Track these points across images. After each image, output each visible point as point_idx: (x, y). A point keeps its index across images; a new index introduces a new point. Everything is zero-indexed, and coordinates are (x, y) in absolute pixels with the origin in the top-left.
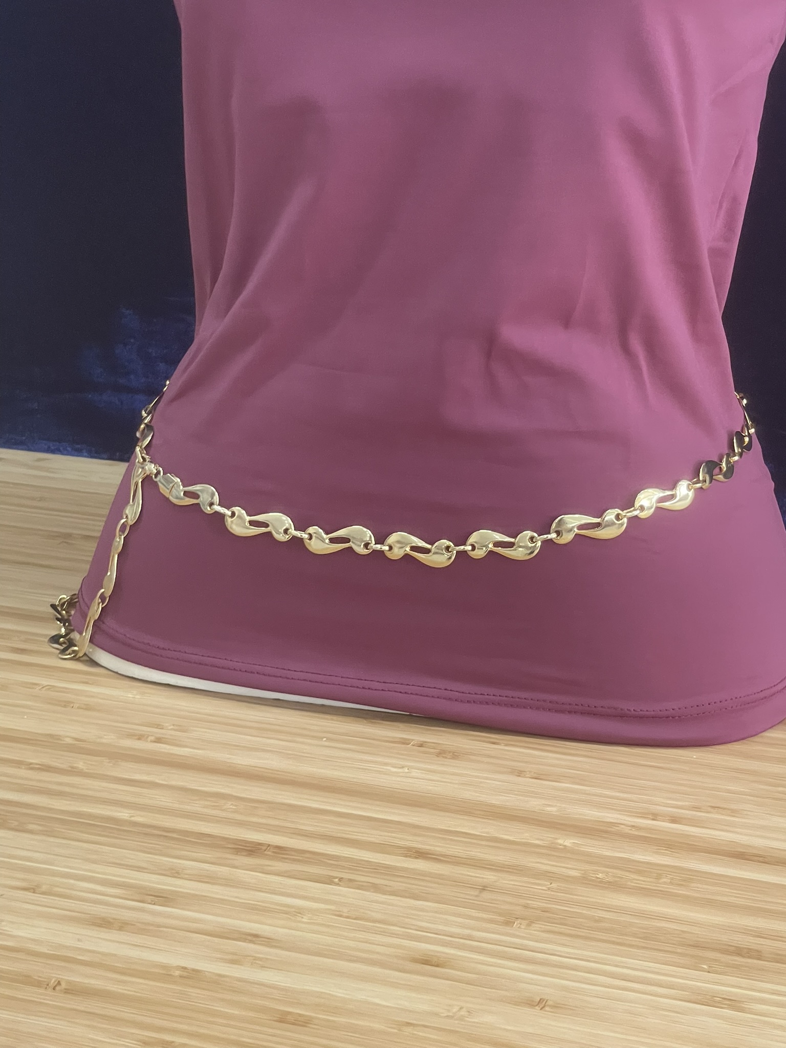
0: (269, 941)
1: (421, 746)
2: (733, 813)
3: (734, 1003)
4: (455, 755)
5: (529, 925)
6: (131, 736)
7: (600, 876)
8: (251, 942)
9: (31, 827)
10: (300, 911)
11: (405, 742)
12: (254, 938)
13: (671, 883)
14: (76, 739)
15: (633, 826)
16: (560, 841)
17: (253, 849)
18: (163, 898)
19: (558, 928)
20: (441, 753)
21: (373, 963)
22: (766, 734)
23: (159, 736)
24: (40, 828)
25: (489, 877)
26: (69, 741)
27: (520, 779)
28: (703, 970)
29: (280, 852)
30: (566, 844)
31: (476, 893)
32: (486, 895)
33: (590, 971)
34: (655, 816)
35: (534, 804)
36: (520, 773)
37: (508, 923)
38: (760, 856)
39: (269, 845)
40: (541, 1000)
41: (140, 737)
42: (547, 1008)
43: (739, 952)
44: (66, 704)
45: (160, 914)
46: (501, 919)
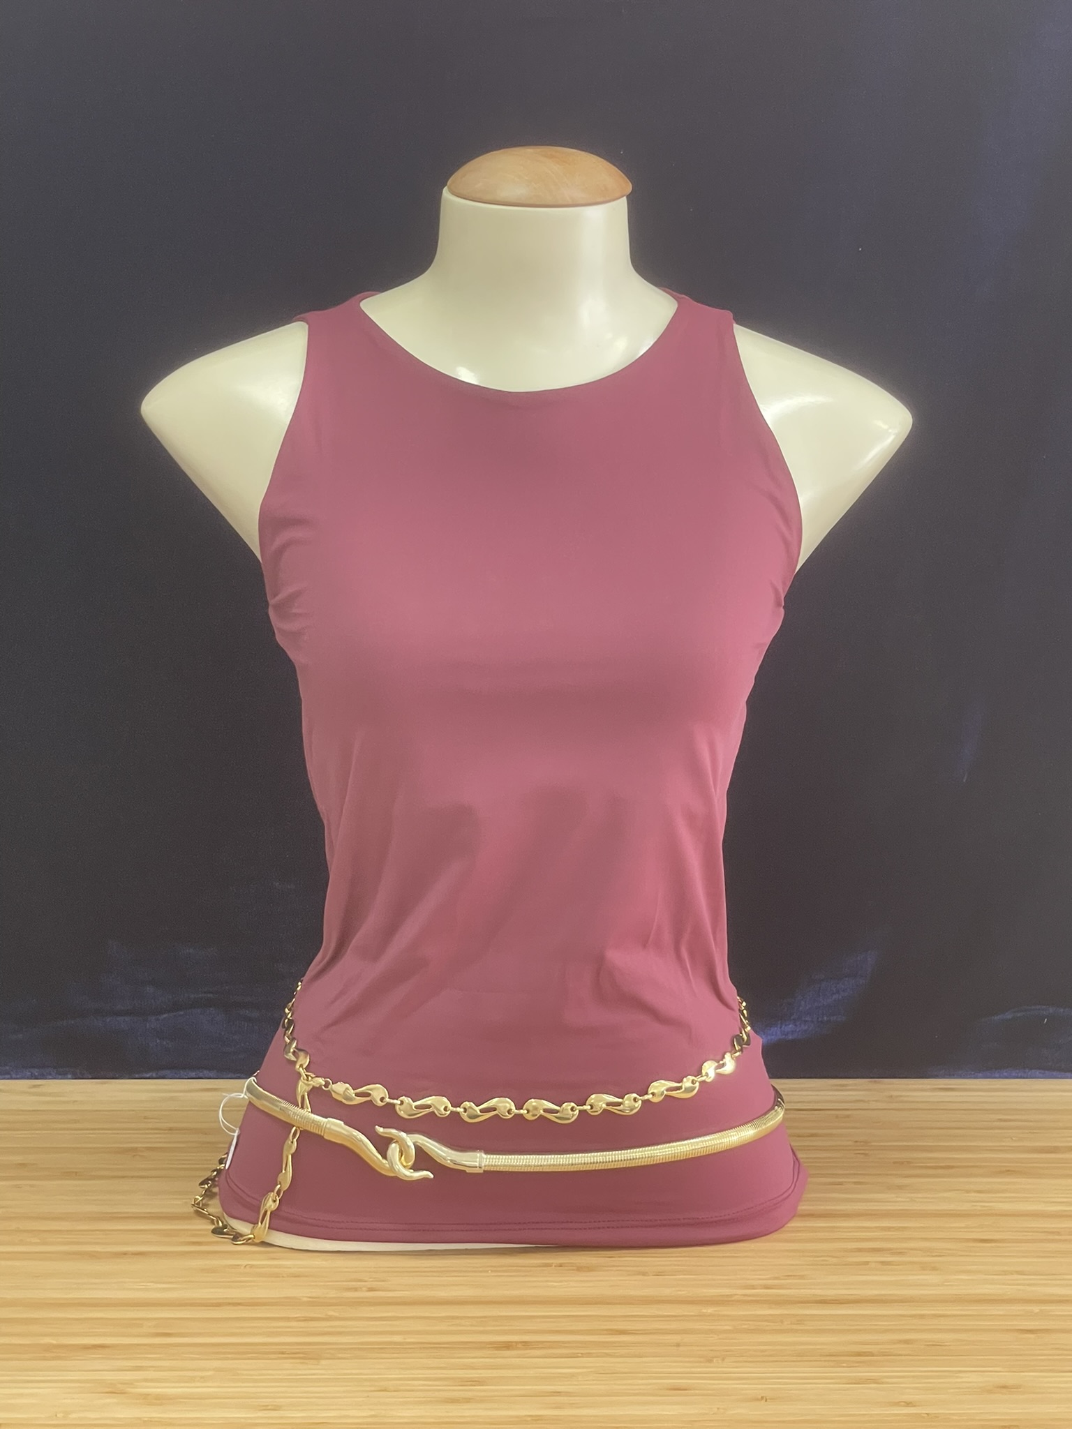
0: (568, 1394)
1: (561, 1266)
2: (802, 1277)
3: (874, 1381)
4: (589, 1269)
5: (723, 1360)
6: (349, 1289)
7: (745, 1326)
8: (557, 1396)
9: (340, 1355)
10: (573, 1375)
11: (549, 1265)
12: (558, 1393)
13: (791, 1324)
14: (310, 1297)
15: (744, 1295)
16: (705, 1311)
17: (508, 1346)
18: (480, 1382)
19: (741, 1359)
20: (580, 1269)
21: (644, 1395)
22: (789, 1225)
23: (369, 1286)
24: (349, 1355)
25: (676, 1338)
26: (305, 1299)
27: (646, 1278)
28: (844, 1367)
29: (526, 1345)
30: (709, 1311)
31: (675, 1348)
32: (681, 1348)
33: (779, 1378)
34: (753, 1287)
35: (667, 1292)
36: (644, 1274)
37: (710, 1361)
38: (836, 1300)
39: (516, 1342)
40: (762, 1398)
41: (356, 1289)
42: (768, 1400)
43: (859, 1354)
44: (277, 1275)
45: (484, 1391)
46: (702, 1360)
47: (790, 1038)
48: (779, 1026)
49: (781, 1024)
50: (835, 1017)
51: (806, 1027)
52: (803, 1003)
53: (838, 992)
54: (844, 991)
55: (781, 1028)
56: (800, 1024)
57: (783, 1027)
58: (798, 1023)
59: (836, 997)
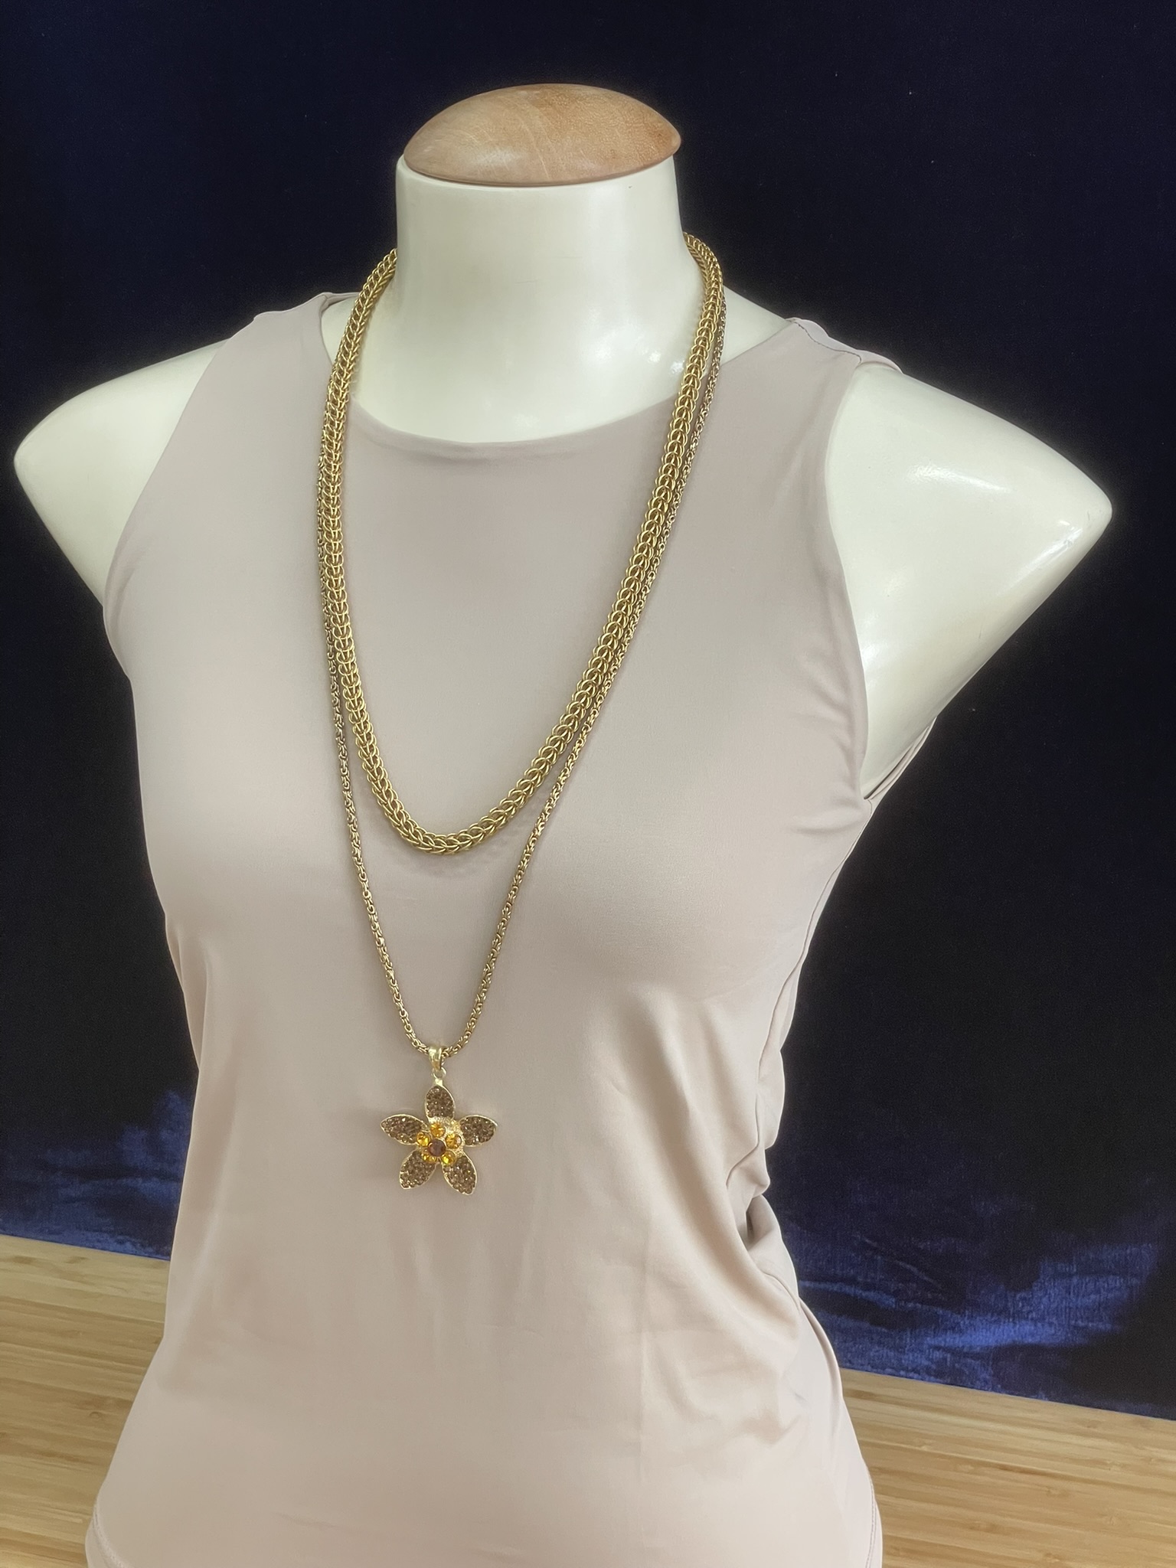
47: (1030, 1340)
48: (1011, 1324)
49: (1015, 1323)
50: (1095, 1324)
51: (1053, 1331)
52: (1045, 1300)
53: (1098, 1292)
54: (1109, 1290)
55: (1014, 1327)
56: (1043, 1325)
57: (1018, 1326)
58: (1039, 1325)
59: (1093, 1297)
